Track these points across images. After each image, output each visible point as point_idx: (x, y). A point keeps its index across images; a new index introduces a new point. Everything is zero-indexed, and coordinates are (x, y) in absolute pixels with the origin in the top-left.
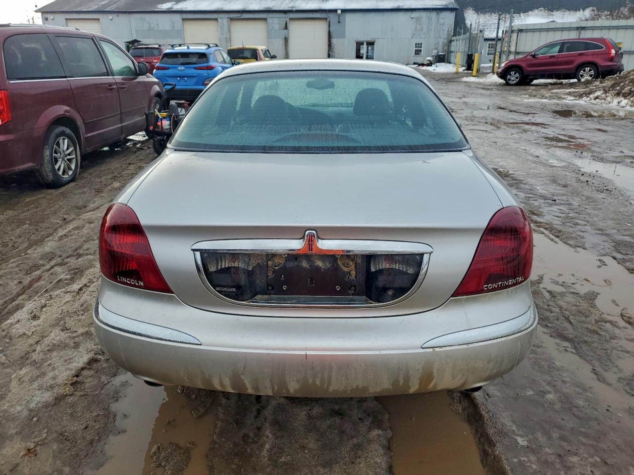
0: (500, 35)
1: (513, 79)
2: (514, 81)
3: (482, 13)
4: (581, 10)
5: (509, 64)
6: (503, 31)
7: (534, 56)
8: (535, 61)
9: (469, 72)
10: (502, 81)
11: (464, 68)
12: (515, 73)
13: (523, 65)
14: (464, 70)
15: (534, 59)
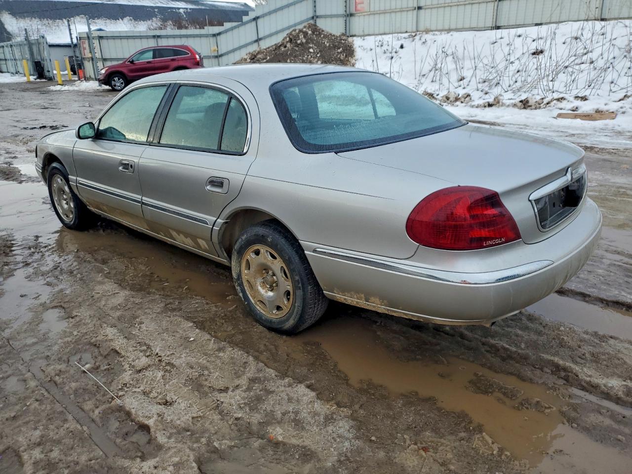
0: (75, 41)
1: (118, 84)
2: (119, 86)
3: (20, 17)
4: (120, 19)
5: (110, 70)
6: (77, 37)
7: (132, 62)
8: (134, 67)
9: (42, 80)
10: (107, 87)
11: (35, 77)
12: (119, 79)
13: (124, 70)
14: (35, 79)
15: (132, 65)
